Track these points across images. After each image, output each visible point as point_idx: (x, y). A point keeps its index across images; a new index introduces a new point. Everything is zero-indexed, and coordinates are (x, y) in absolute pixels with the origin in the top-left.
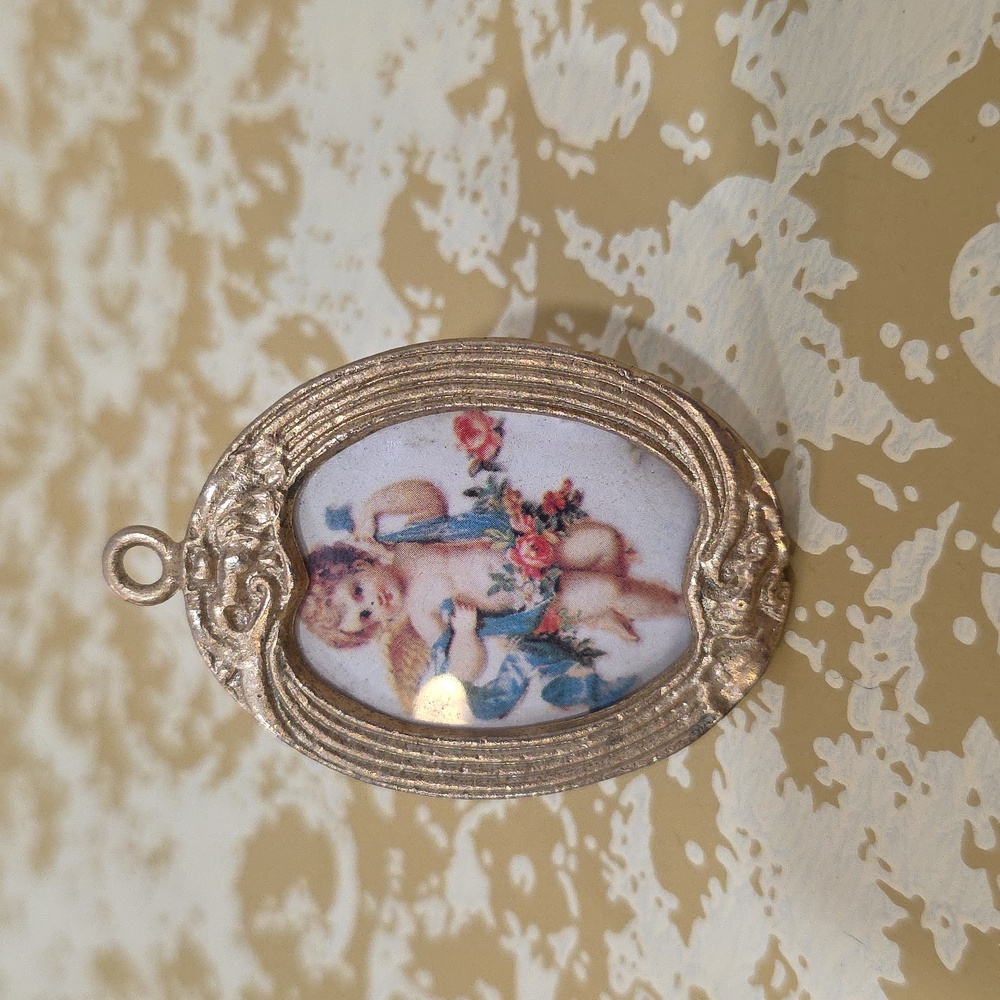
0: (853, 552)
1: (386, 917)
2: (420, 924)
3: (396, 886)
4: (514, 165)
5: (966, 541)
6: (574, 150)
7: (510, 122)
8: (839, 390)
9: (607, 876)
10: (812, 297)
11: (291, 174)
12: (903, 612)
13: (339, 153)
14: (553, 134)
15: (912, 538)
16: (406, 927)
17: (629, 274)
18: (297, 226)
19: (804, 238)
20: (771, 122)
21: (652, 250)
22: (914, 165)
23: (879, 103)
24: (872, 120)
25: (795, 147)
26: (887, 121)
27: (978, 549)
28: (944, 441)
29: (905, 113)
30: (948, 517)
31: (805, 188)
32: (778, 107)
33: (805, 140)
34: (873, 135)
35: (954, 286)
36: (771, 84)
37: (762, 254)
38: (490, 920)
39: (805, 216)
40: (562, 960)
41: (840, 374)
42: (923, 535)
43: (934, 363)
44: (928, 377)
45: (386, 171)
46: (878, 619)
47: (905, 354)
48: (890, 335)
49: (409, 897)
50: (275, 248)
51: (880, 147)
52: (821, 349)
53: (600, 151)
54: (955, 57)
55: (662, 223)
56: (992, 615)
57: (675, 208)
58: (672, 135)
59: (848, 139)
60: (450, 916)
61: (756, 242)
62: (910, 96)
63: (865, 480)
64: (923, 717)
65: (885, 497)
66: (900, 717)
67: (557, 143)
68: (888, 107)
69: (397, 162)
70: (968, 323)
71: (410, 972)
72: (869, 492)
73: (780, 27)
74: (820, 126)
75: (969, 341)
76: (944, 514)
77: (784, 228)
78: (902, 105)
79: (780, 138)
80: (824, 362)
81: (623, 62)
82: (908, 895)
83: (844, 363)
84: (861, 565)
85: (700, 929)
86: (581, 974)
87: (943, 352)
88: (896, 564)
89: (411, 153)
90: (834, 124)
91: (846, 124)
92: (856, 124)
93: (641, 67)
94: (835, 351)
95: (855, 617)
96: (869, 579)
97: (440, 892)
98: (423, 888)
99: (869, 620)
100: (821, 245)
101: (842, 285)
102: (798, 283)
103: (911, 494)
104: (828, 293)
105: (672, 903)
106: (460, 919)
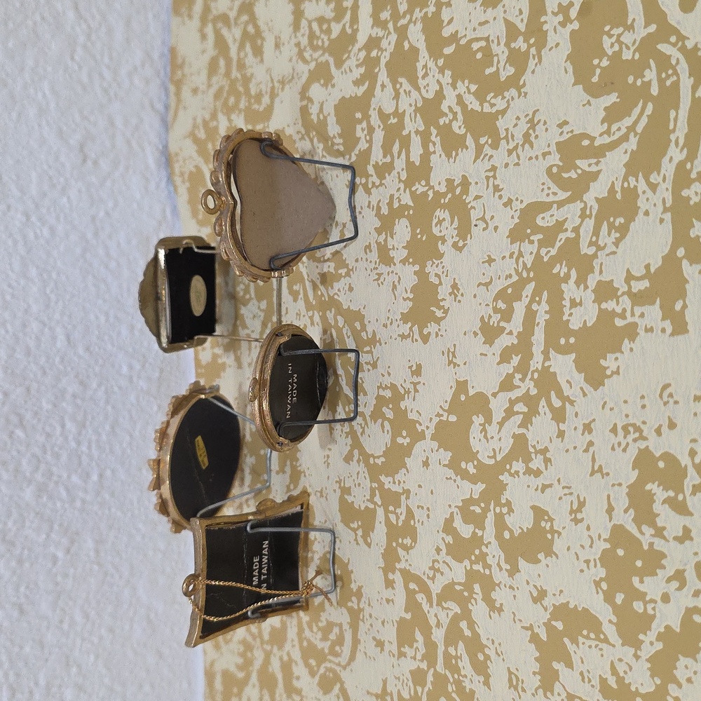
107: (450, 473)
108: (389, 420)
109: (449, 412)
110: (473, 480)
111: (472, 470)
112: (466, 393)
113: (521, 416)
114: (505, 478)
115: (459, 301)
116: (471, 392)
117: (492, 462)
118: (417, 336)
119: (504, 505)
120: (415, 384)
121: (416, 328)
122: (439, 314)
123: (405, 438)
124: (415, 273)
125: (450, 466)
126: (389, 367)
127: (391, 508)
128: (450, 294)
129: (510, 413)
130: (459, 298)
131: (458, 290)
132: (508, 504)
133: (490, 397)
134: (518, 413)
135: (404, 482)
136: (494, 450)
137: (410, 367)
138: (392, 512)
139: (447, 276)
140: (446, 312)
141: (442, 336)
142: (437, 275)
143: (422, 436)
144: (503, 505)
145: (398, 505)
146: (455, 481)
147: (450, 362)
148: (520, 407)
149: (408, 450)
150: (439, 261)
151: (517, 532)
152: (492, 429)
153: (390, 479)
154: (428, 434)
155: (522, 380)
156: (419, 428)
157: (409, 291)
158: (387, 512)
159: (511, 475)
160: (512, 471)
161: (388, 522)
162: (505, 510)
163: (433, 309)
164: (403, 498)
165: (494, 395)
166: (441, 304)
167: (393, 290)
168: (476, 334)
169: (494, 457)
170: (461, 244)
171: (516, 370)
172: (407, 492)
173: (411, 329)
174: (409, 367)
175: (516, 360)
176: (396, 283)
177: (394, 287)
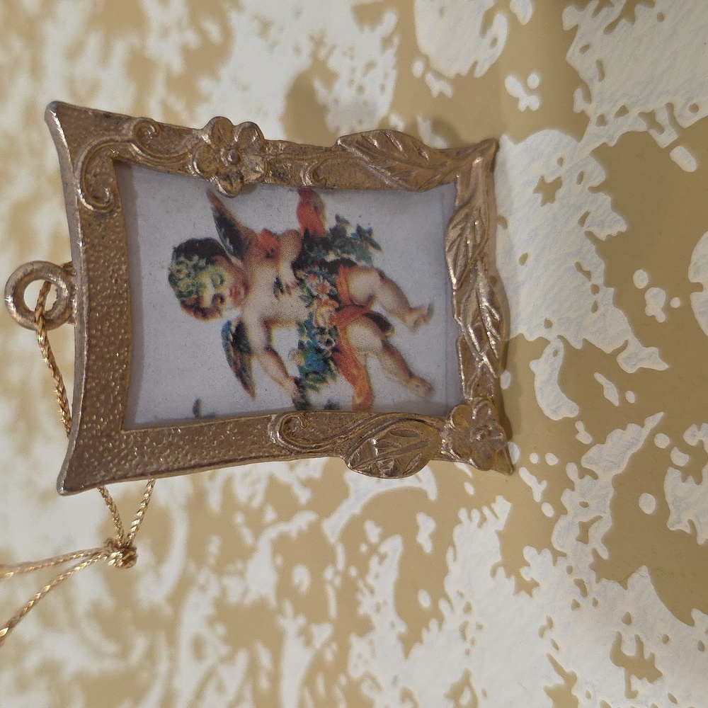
0: (580, 426)
1: (201, 579)
2: (224, 591)
3: (212, 561)
4: (393, 74)
5: (662, 441)
6: (439, 75)
7: (396, 41)
8: (595, 308)
9: (360, 597)
10: (590, 235)
11: (227, 32)
12: (606, 478)
13: (265, 27)
14: (426, 60)
15: (624, 428)
16: (214, 591)
18: (224, 72)
19: (594, 190)
20: (588, 97)
22: (685, 160)
23: (670, 106)
24: (662, 117)
25: (602, 120)
26: (674, 122)
27: (669, 449)
28: (662, 366)
29: (688, 120)
30: (653, 421)
31: (601, 153)
32: (596, 87)
33: (611, 117)
34: (661, 129)
35: (694, 257)
36: (594, 68)
37: (560, 193)
38: (273, 602)
39: (598, 174)
40: (318, 643)
41: (599, 296)
42: (632, 428)
43: (667, 308)
44: (661, 318)
45: (297, 50)
46: (588, 478)
47: (649, 295)
48: (641, 278)
49: (220, 570)
50: (205, 84)
51: (665, 139)
52: (588, 274)
53: (458, 81)
56: (669, 499)
58: (513, 85)
59: (642, 126)
60: (246, 592)
61: (558, 183)
62: (695, 108)
63: (600, 378)
64: (605, 554)
65: (611, 394)
66: (588, 549)
67: (428, 67)
68: (677, 111)
69: (307, 47)
70: (699, 287)
71: (211, 621)
72: (601, 387)
73: (611, 28)
74: (623, 111)
75: (697, 299)
76: (651, 418)
77: (581, 177)
78: (687, 113)
79: (593, 110)
80: (589, 285)
81: (488, 19)
82: (567, 670)
83: (603, 289)
84: (584, 437)
85: (417, 651)
86: (329, 656)
87: (676, 303)
88: (609, 443)
89: (318, 42)
90: (634, 112)
91: (642, 114)
92: (650, 117)
93: (501, 27)
94: (598, 279)
95: (572, 471)
96: (588, 447)
97: (242, 574)
98: (230, 568)
99: (581, 476)
100: (605, 199)
101: (614, 232)
102: (582, 221)
103: (631, 397)
104: (602, 235)
105: (402, 628)
106: (253, 596)
107: (598, 267)
108: (513, 19)
109: (687, 137)
110: (645, 329)
111: (655, 304)
119: (685, 448)
123: (530, 91)
125: (603, 248)
143: (575, 125)
146: (596, 289)
151: (678, 523)
154: (595, 136)
156: (580, 104)
162: (680, 459)
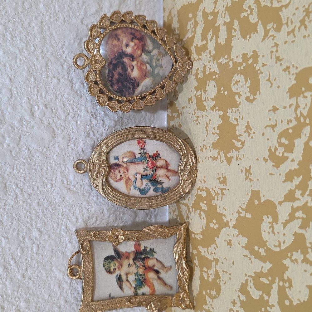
5: (281, 284)
6: (198, 234)
8: (252, 263)
10: (242, 247)
14: (194, 233)
15: (273, 288)
17: (213, 255)
19: (237, 236)
20: (225, 217)
21: (215, 249)
22: (249, 216)
23: (240, 207)
24: (240, 210)
25: (231, 220)
26: (243, 209)
27: (283, 284)
28: (271, 265)
29: (244, 207)
31: (234, 227)
32: (226, 214)
33: (232, 218)
34: (241, 213)
36: (223, 210)
37: (232, 242)
39: (236, 232)
42: (274, 285)
43: (265, 251)
47: (260, 251)
48: (256, 248)
52: (247, 256)
53: (202, 233)
54: (248, 194)
55: (215, 243)
57: (216, 239)
58: (212, 225)
59: (238, 215)
61: (230, 240)
62: (244, 203)
65: (266, 281)
68: (242, 207)
70: (267, 241)
72: (263, 281)
73: (222, 199)
75: (268, 244)
76: (276, 280)
77: (234, 236)
78: (243, 205)
79: (228, 219)
81: (200, 215)
87: (265, 248)
92: (238, 212)
93: (203, 215)
94: (249, 255)
100: (240, 236)
101: (246, 242)
102: (239, 244)
103: (270, 278)
104: (244, 245)
107: (247, 253)
108: (204, 211)
109: (246, 211)
110: (263, 259)
111: (263, 253)
112: (259, 199)
113: (300, 221)
114: (287, 262)
115: (252, 137)
116: (263, 200)
117: (278, 249)
118: (223, 158)
119: (286, 281)
120: (222, 190)
121: (222, 153)
122: (238, 144)
123: (215, 224)
124: (220, 116)
125: (246, 247)
126: (205, 177)
127: (205, 269)
128: (245, 132)
129: (292, 217)
130: (252, 135)
131: (251, 130)
132: (289, 281)
133: (277, 204)
134: (298, 218)
135: (215, 253)
136: (279, 242)
137: (219, 179)
138: (205, 272)
139: (242, 119)
140: (243, 144)
141: (240, 159)
142: (236, 119)
143: (227, 225)
144: (284, 281)
145: (209, 268)
146: (250, 259)
147: (247, 178)
148: (299, 214)
149: (217, 233)
150: (237, 109)
151: (296, 302)
152: (278, 227)
153: (206, 250)
154: (231, 224)
155: (303, 195)
156: (225, 220)
157: (216, 128)
158: (202, 271)
159: (292, 261)
160: (293, 258)
161: (202, 277)
162: (287, 285)
163: (234, 141)
164: (213, 264)
165: (280, 203)
166: (239, 138)
167: (206, 128)
168: (265, 160)
169: (279, 246)
170: (252, 98)
171: (298, 187)
172: (217, 261)
173: (219, 153)
174: (217, 179)
175: (297, 180)
176: (208, 123)
177: (207, 125)
